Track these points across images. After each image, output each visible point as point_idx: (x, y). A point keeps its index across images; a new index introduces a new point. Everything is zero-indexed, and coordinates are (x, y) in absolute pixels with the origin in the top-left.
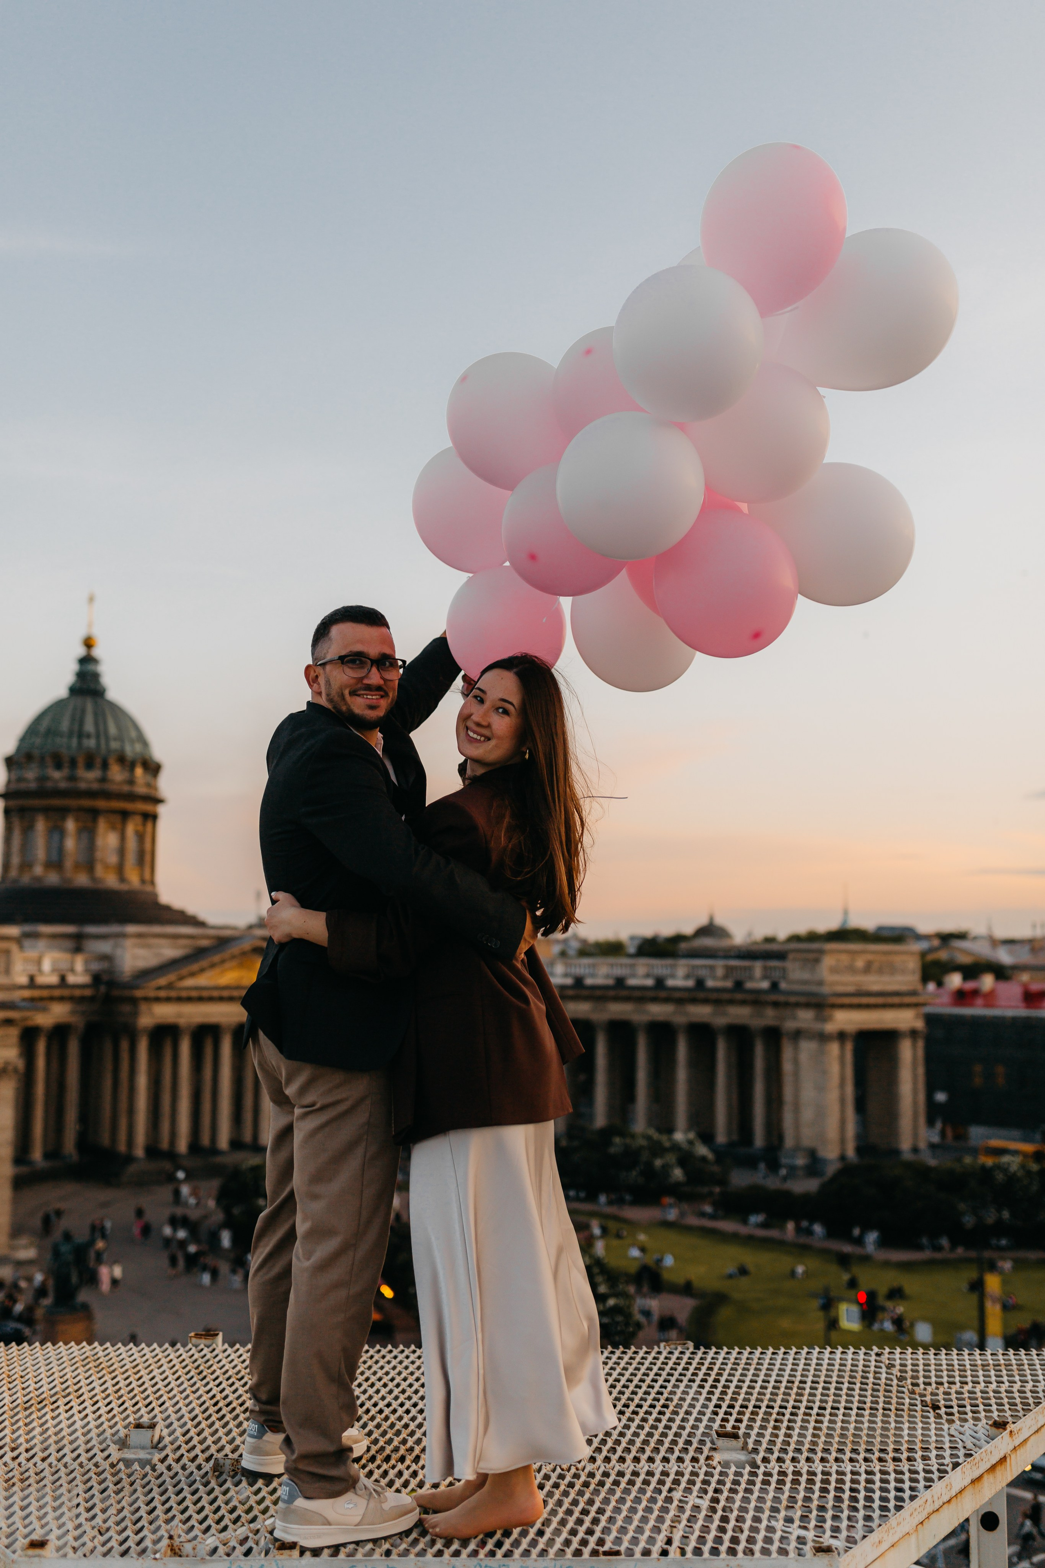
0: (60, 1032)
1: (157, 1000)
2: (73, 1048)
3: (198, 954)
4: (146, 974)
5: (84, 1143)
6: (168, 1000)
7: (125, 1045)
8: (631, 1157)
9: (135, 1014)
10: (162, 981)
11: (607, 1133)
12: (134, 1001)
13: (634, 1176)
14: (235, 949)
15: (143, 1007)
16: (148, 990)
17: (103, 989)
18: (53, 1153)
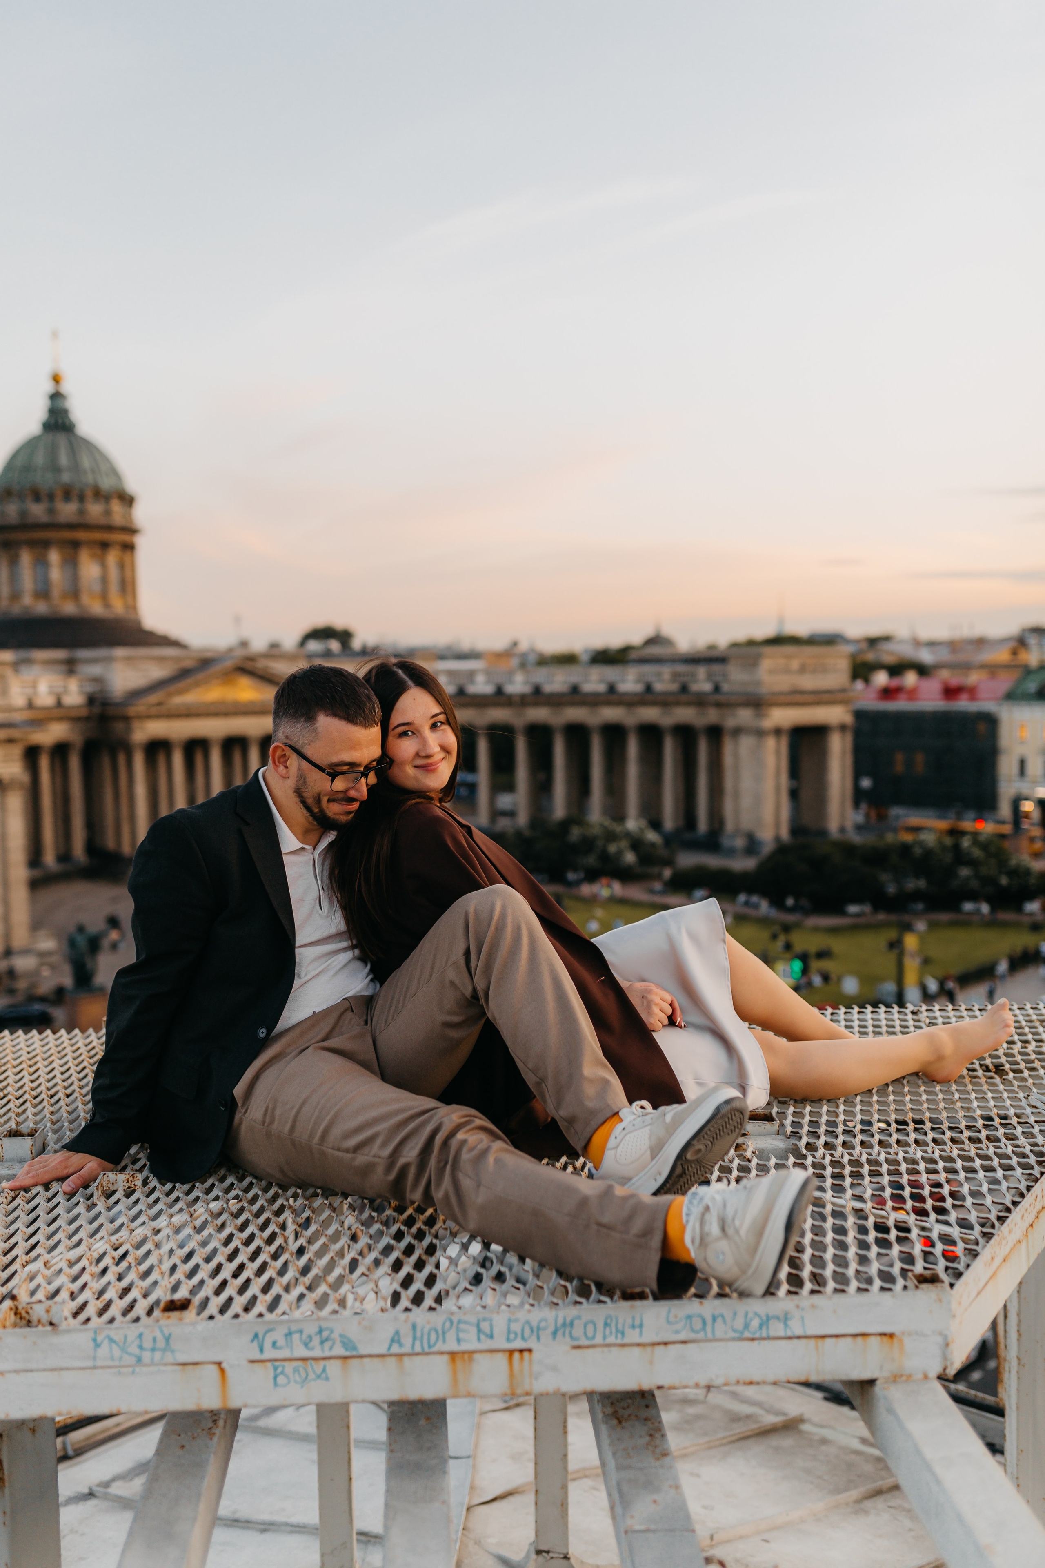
0: (60, 750)
1: (149, 717)
2: (75, 763)
3: (183, 674)
4: (136, 694)
5: (93, 847)
6: (158, 717)
7: (122, 759)
8: (588, 844)
9: (129, 730)
10: (153, 698)
11: (566, 825)
12: (127, 719)
13: (591, 860)
14: (217, 668)
15: (136, 724)
16: (140, 707)
17: (96, 710)
18: (64, 857)
